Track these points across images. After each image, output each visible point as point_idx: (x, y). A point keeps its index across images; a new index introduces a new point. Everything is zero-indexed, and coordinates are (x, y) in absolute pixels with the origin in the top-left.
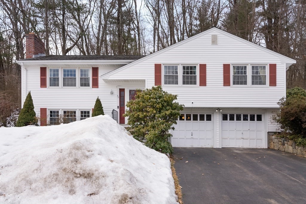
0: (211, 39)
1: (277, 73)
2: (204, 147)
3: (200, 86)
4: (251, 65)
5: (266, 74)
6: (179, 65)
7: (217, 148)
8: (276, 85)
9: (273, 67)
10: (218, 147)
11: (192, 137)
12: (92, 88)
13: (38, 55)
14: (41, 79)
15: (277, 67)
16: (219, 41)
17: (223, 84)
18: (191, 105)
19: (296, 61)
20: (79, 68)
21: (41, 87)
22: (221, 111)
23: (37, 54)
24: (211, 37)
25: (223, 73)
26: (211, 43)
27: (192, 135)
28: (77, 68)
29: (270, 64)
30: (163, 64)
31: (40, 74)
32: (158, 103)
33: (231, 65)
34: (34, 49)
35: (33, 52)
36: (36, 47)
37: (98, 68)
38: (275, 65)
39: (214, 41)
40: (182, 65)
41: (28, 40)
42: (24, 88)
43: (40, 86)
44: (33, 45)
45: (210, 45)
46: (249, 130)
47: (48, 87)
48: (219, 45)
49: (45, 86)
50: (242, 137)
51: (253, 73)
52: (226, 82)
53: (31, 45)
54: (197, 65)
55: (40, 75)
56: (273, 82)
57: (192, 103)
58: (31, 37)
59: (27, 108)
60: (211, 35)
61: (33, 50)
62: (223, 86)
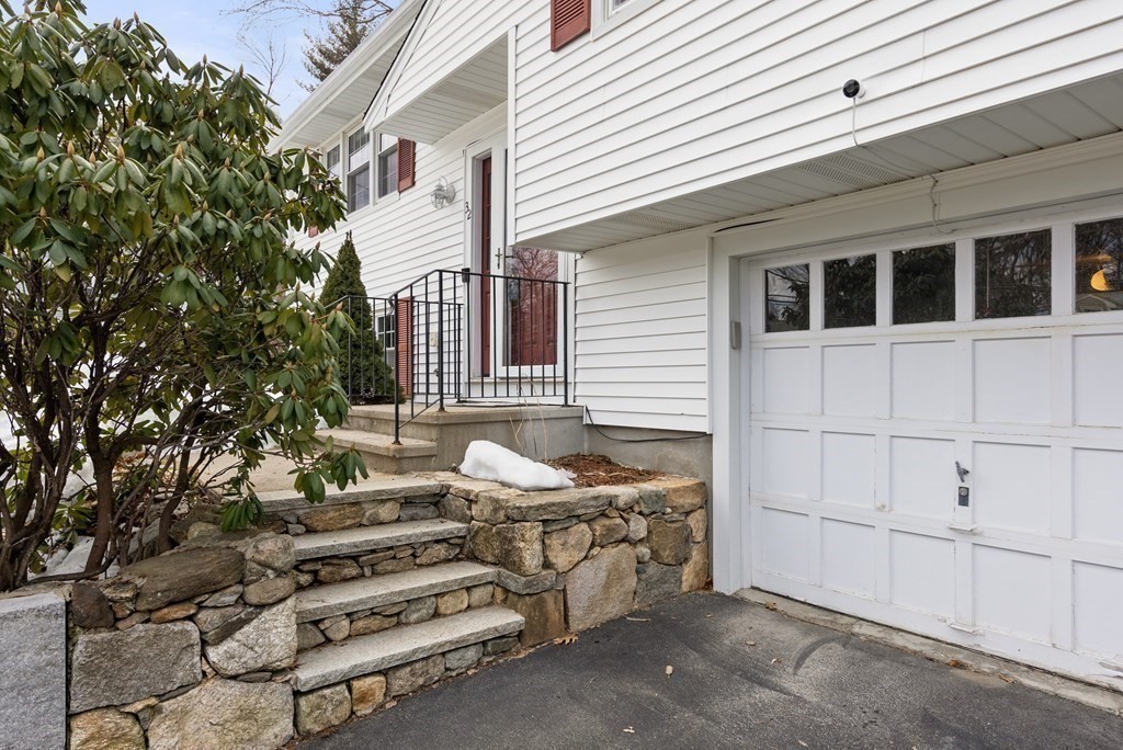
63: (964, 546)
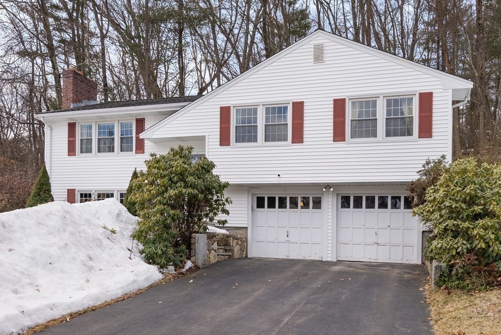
0: (312, 53)
1: (434, 111)
2: (309, 258)
3: (292, 143)
4: (384, 97)
5: (414, 115)
6: (259, 105)
7: (327, 261)
8: (431, 136)
9: (426, 100)
10: (329, 259)
11: (287, 239)
12: (136, 153)
13: (82, 102)
14: (69, 141)
15: (434, 99)
16: (327, 55)
17: (332, 139)
18: (277, 179)
19: (472, 83)
20: (118, 120)
21: (68, 155)
22: (332, 189)
23: (80, 101)
24: (312, 50)
25: (332, 117)
26: (312, 60)
27: (288, 236)
28: (115, 121)
29: (420, 93)
30: (234, 107)
31: (67, 133)
32: (163, 177)
33: (347, 101)
34: (73, 93)
35: (71, 99)
36: (76, 91)
37: (144, 119)
38: (431, 94)
39: (319, 55)
40: (263, 105)
41: (65, 79)
42: (48, 157)
43: (67, 153)
44: (71, 88)
45: (312, 64)
46: (389, 226)
47: (78, 155)
48: (326, 63)
49: (73, 153)
50: (376, 241)
51: (389, 113)
52: (339, 135)
53: (69, 88)
54: (289, 103)
55: (67, 136)
56: (426, 131)
57: (279, 175)
58: (69, 76)
59: (39, 189)
60: (312, 46)
61: (71, 95)
62: (332, 142)
63: (288, 243)
